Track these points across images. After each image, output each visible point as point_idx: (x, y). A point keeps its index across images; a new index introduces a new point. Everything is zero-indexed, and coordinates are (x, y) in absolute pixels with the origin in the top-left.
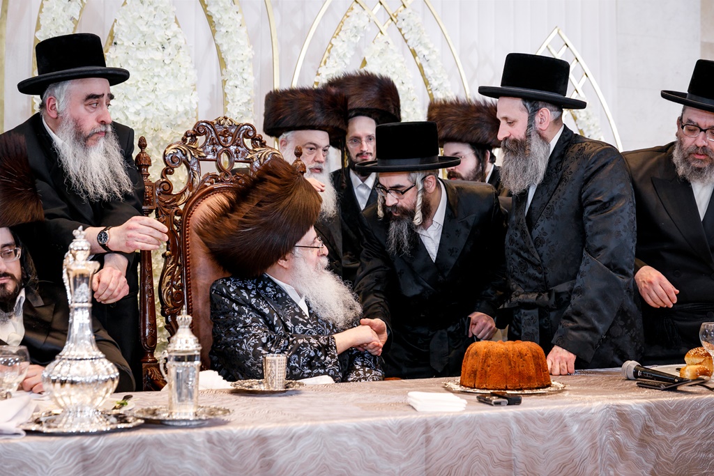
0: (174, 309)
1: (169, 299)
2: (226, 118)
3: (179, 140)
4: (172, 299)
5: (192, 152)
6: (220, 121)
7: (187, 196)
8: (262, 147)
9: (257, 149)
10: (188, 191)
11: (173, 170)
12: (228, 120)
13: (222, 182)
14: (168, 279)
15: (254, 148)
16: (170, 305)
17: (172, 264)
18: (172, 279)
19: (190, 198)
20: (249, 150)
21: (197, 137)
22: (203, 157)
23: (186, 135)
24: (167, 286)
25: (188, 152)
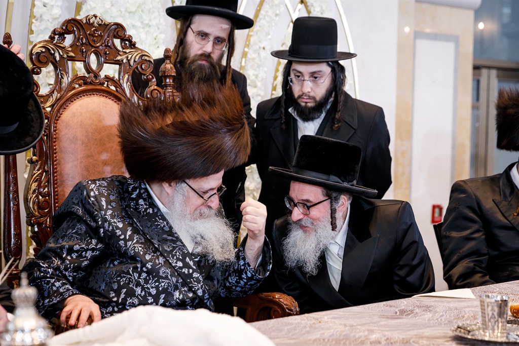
0: (40, 218)
1: (36, 208)
2: (96, 17)
3: (47, 38)
4: (39, 208)
5: (60, 51)
6: (89, 20)
7: (54, 97)
8: (132, 48)
9: (128, 51)
10: (56, 93)
11: (41, 70)
12: (98, 18)
13: (91, 83)
14: (34, 186)
15: (123, 49)
16: (37, 213)
17: (38, 170)
18: (39, 186)
19: (57, 100)
20: (119, 51)
21: (65, 36)
22: (72, 57)
23: (54, 32)
24: (33, 194)
25: (56, 51)
